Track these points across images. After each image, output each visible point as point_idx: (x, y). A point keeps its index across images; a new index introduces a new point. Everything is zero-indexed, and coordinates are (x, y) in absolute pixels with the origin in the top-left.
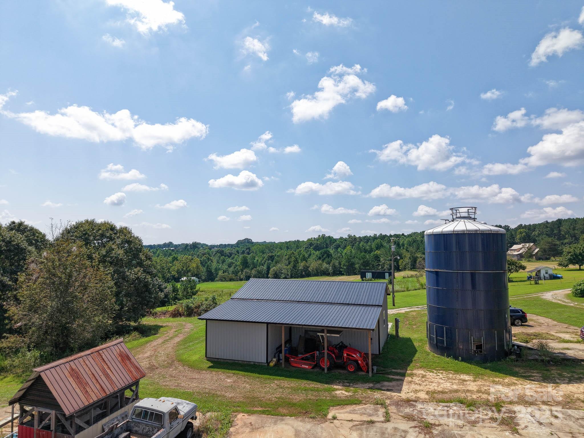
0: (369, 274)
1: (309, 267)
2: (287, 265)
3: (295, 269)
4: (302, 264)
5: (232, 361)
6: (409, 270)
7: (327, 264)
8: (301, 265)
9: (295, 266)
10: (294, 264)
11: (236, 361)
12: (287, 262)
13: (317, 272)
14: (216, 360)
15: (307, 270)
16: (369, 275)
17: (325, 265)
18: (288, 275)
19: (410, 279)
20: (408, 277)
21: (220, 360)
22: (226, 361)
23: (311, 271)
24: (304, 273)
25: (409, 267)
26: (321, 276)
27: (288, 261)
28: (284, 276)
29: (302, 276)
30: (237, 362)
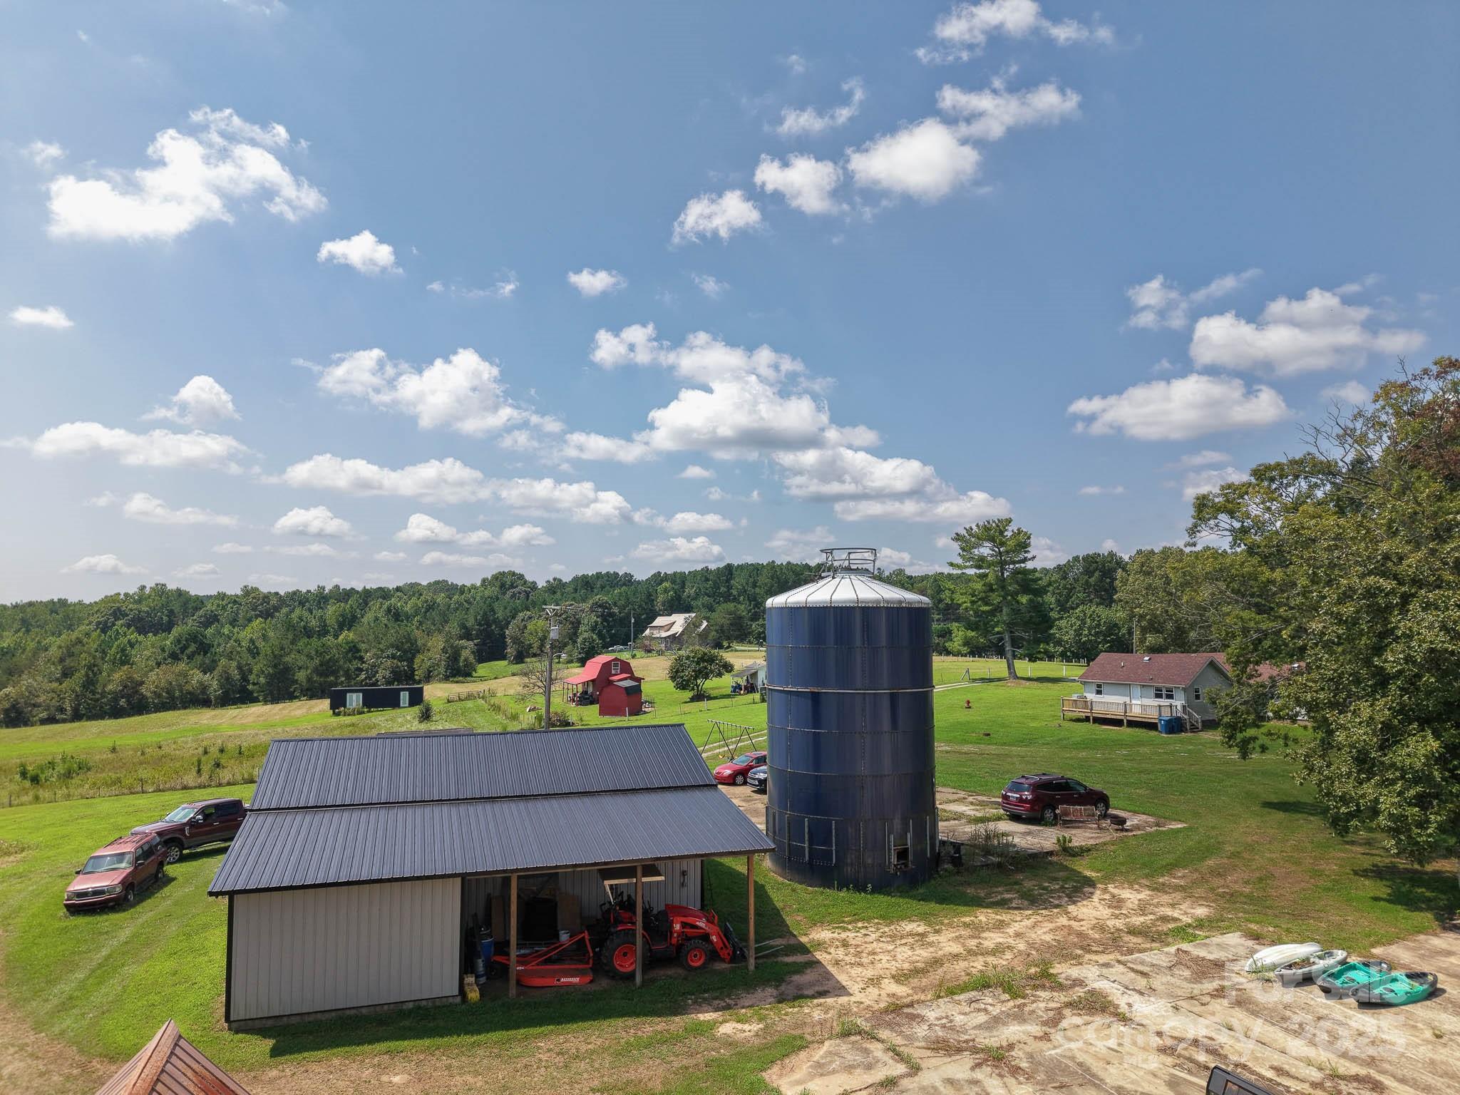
0: (354, 695)
1: (142, 683)
2: (60, 681)
3: (93, 693)
4: (117, 676)
5: (333, 1014)
6: (440, 681)
7: (205, 673)
8: (113, 680)
9: (89, 683)
10: (87, 675)
11: (348, 1012)
12: (57, 671)
13: (172, 698)
14: (270, 1023)
15: (137, 692)
16: (355, 700)
17: (197, 677)
18: (62, 710)
19: (470, 704)
20: (460, 700)
21: (285, 1019)
22: (311, 1018)
23: (149, 694)
24: (123, 702)
25: (439, 674)
26: (185, 708)
27: (59, 668)
28: (44, 715)
29: (117, 713)
30: (353, 1012)
